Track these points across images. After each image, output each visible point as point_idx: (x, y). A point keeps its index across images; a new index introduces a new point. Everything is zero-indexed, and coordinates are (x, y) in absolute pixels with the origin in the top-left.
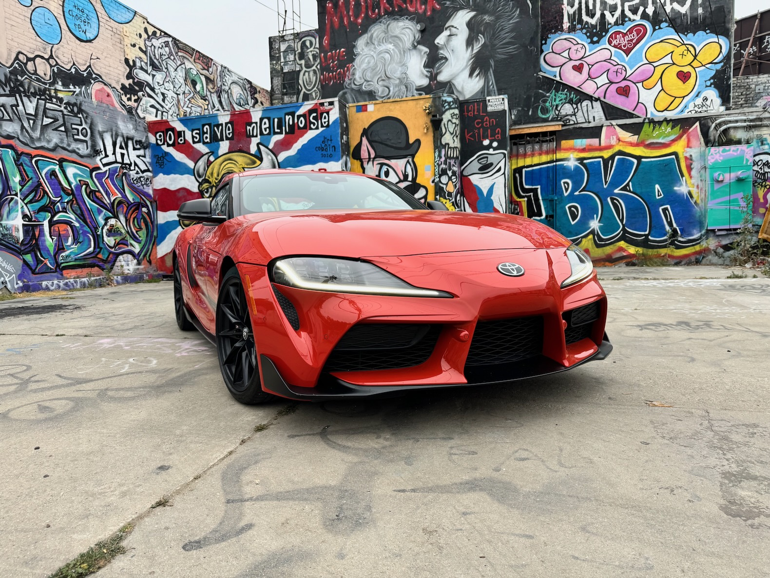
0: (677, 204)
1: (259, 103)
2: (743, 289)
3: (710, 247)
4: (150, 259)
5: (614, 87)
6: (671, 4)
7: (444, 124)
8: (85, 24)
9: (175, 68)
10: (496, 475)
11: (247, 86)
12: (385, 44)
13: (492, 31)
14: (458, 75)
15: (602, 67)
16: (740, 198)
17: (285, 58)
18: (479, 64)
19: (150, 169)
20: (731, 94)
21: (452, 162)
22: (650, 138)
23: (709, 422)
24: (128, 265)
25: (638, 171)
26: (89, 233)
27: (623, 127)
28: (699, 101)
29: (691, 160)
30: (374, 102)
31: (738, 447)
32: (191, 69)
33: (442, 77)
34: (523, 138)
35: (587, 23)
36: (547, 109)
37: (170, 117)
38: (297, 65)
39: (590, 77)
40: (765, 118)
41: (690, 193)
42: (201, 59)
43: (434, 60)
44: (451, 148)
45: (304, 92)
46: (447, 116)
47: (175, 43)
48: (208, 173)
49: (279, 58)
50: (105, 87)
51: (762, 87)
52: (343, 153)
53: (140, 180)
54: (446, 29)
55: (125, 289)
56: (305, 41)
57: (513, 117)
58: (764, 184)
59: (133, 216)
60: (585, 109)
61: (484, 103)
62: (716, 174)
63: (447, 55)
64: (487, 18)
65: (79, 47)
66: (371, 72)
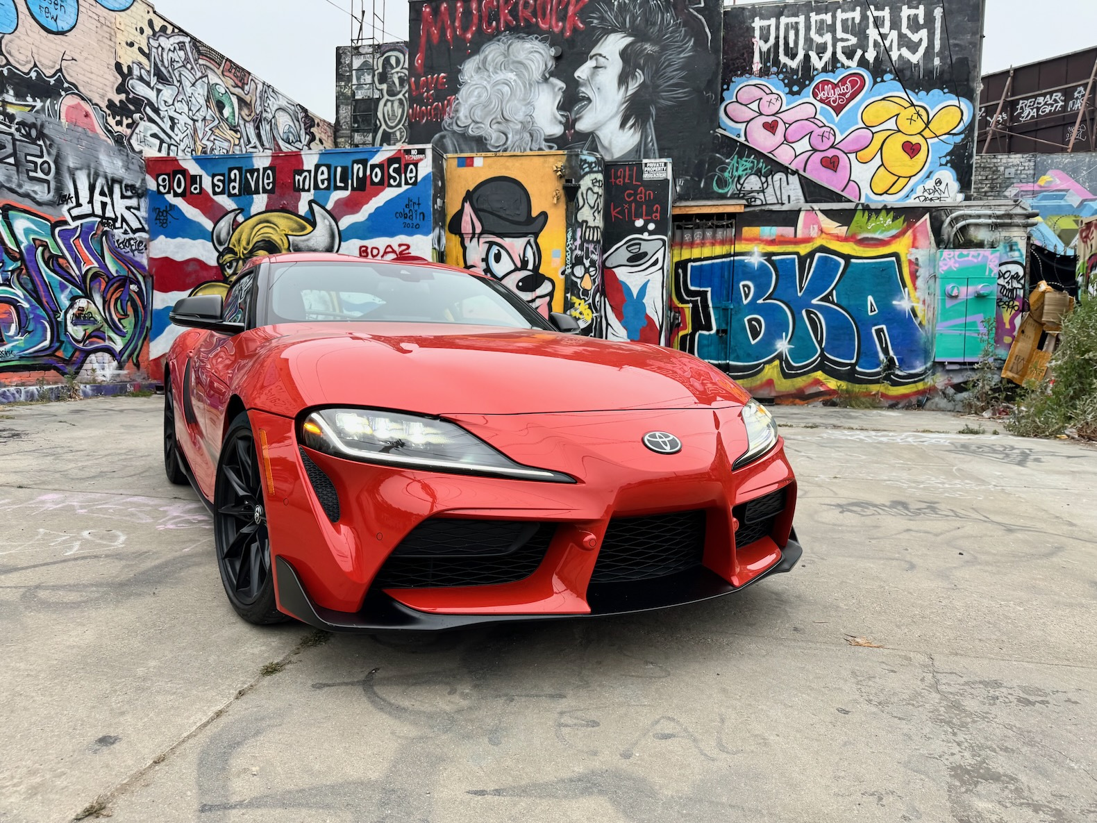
0: (895, 324)
1: (317, 141)
2: (979, 451)
3: (936, 385)
4: (137, 361)
5: (817, 157)
6: (899, 50)
7: (582, 194)
8: (56, 7)
9: (193, 81)
10: (624, 764)
11: (301, 115)
12: (504, 71)
13: (655, 66)
14: (604, 124)
15: (802, 127)
16: (980, 320)
17: (358, 79)
18: (635, 111)
19: (146, 227)
20: (973, 178)
21: (591, 247)
22: (864, 231)
23: (934, 677)
24: (103, 369)
25: (845, 275)
26: (44, 319)
27: (827, 213)
28: (930, 184)
29: (917, 265)
30: (483, 154)
31: (974, 722)
32: (217, 84)
33: (582, 126)
34: (691, 220)
35: (785, 65)
36: (726, 181)
37: (180, 153)
38: (376, 91)
39: (786, 140)
40: (1016, 215)
41: (913, 310)
42: (233, 71)
43: (572, 101)
44: (590, 227)
45: (384, 130)
46: (586, 183)
47: (194, 45)
48: (233, 240)
49: (349, 79)
50: (82, 103)
51: (1013, 170)
52: (436, 224)
53: (130, 244)
54: (591, 58)
55: (95, 406)
56: (389, 57)
57: (678, 189)
58: (1011, 303)
59: (114, 297)
60: (777, 184)
61: (639, 166)
62: (949, 287)
63: (590, 94)
64: (649, 48)
65: (44, 41)
66: (482, 110)
